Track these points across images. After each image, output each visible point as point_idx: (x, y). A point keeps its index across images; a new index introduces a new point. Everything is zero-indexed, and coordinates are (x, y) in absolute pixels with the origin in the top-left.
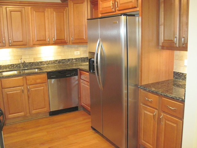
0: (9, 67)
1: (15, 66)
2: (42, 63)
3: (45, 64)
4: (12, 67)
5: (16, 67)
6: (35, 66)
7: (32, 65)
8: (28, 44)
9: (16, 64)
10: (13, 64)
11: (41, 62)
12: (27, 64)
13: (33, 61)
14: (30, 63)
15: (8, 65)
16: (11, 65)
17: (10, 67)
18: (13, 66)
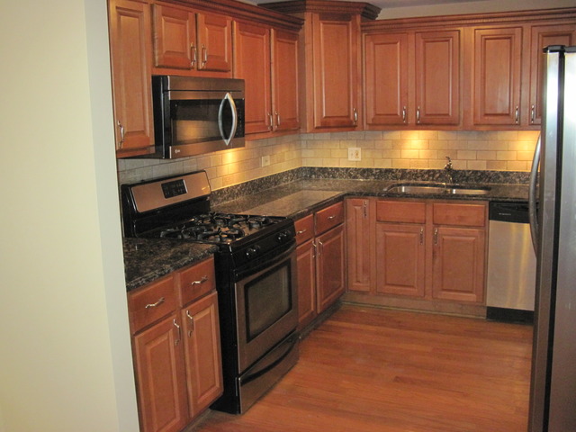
0: (422, 176)
1: (438, 175)
2: (509, 175)
3: (518, 180)
4: (429, 176)
5: (440, 176)
6: (488, 182)
7: (481, 179)
8: (461, 123)
9: (440, 171)
10: (433, 171)
11: (506, 174)
12: (467, 175)
13: (483, 168)
14: (477, 172)
15: (422, 171)
16: (429, 171)
17: (426, 176)
18: (433, 176)
